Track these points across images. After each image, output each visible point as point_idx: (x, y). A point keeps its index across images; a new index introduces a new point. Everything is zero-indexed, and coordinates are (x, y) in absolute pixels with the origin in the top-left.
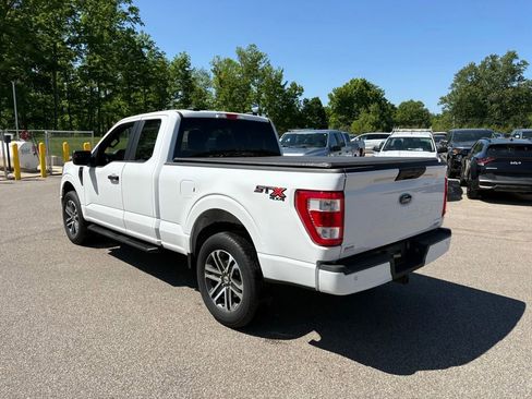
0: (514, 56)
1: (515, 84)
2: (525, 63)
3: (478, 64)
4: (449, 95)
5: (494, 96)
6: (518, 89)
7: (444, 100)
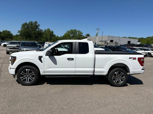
0: (37, 23)
1: (37, 30)
2: (39, 25)
3: (28, 23)
4: (20, 30)
5: (33, 32)
6: (38, 31)
7: (19, 32)
